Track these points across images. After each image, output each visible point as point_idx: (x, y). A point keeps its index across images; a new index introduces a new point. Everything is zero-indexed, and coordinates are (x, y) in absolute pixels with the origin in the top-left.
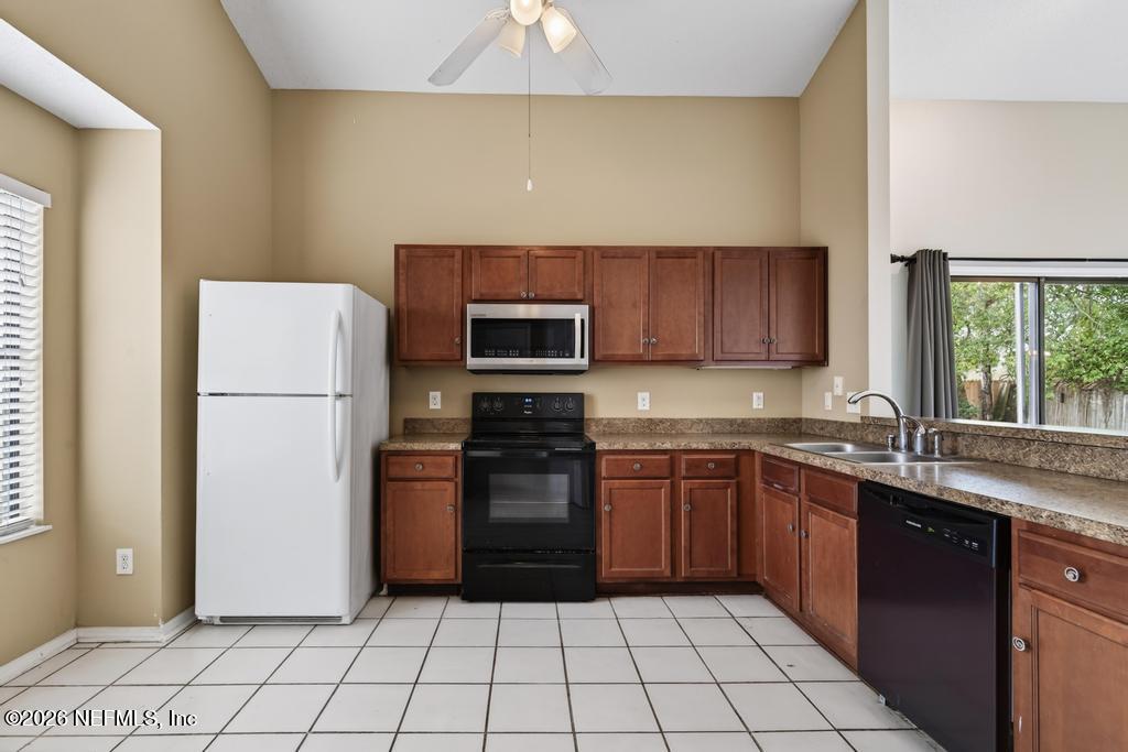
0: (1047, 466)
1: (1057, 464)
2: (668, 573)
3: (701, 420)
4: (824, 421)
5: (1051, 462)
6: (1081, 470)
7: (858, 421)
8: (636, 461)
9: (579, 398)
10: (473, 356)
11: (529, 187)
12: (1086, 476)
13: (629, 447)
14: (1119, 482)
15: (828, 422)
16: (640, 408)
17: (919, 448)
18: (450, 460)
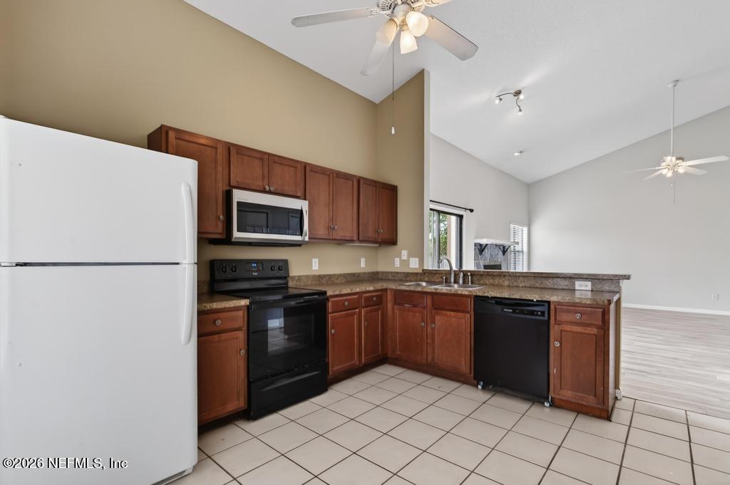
0: (511, 285)
1: (515, 283)
2: (358, 363)
3: (341, 275)
4: (395, 273)
5: (513, 283)
6: (523, 285)
7: (421, 271)
8: (345, 300)
9: (286, 262)
10: (238, 231)
11: (393, 132)
12: (525, 287)
13: (342, 293)
14: (537, 288)
15: (398, 273)
16: (314, 268)
17: (461, 281)
18: (240, 313)
